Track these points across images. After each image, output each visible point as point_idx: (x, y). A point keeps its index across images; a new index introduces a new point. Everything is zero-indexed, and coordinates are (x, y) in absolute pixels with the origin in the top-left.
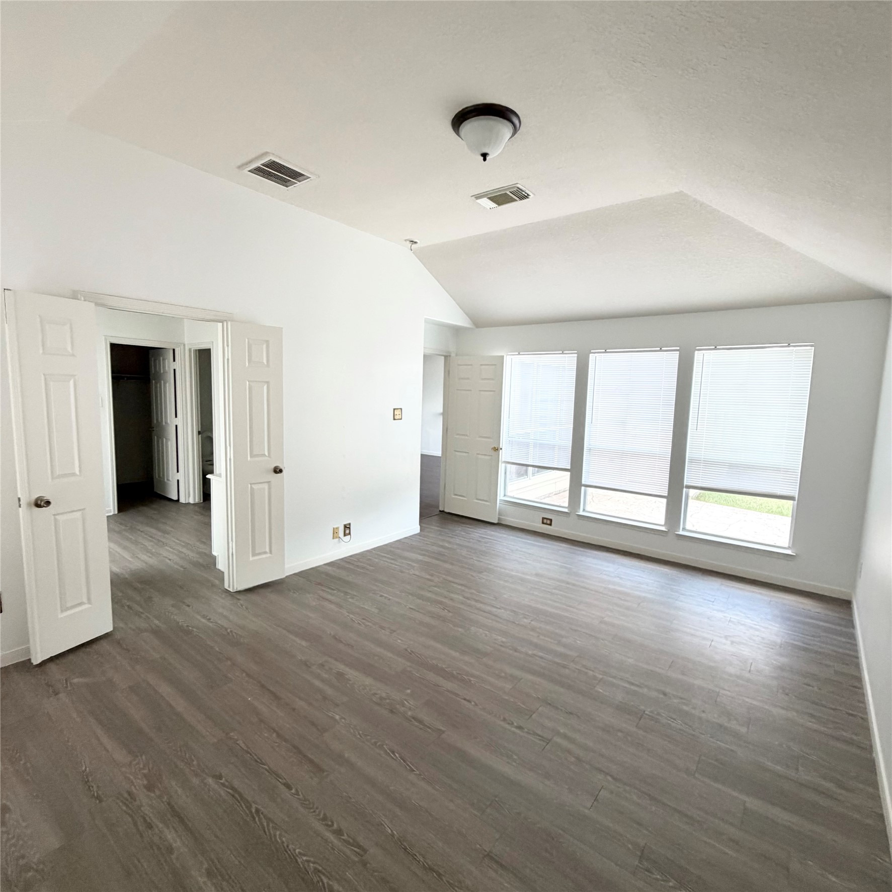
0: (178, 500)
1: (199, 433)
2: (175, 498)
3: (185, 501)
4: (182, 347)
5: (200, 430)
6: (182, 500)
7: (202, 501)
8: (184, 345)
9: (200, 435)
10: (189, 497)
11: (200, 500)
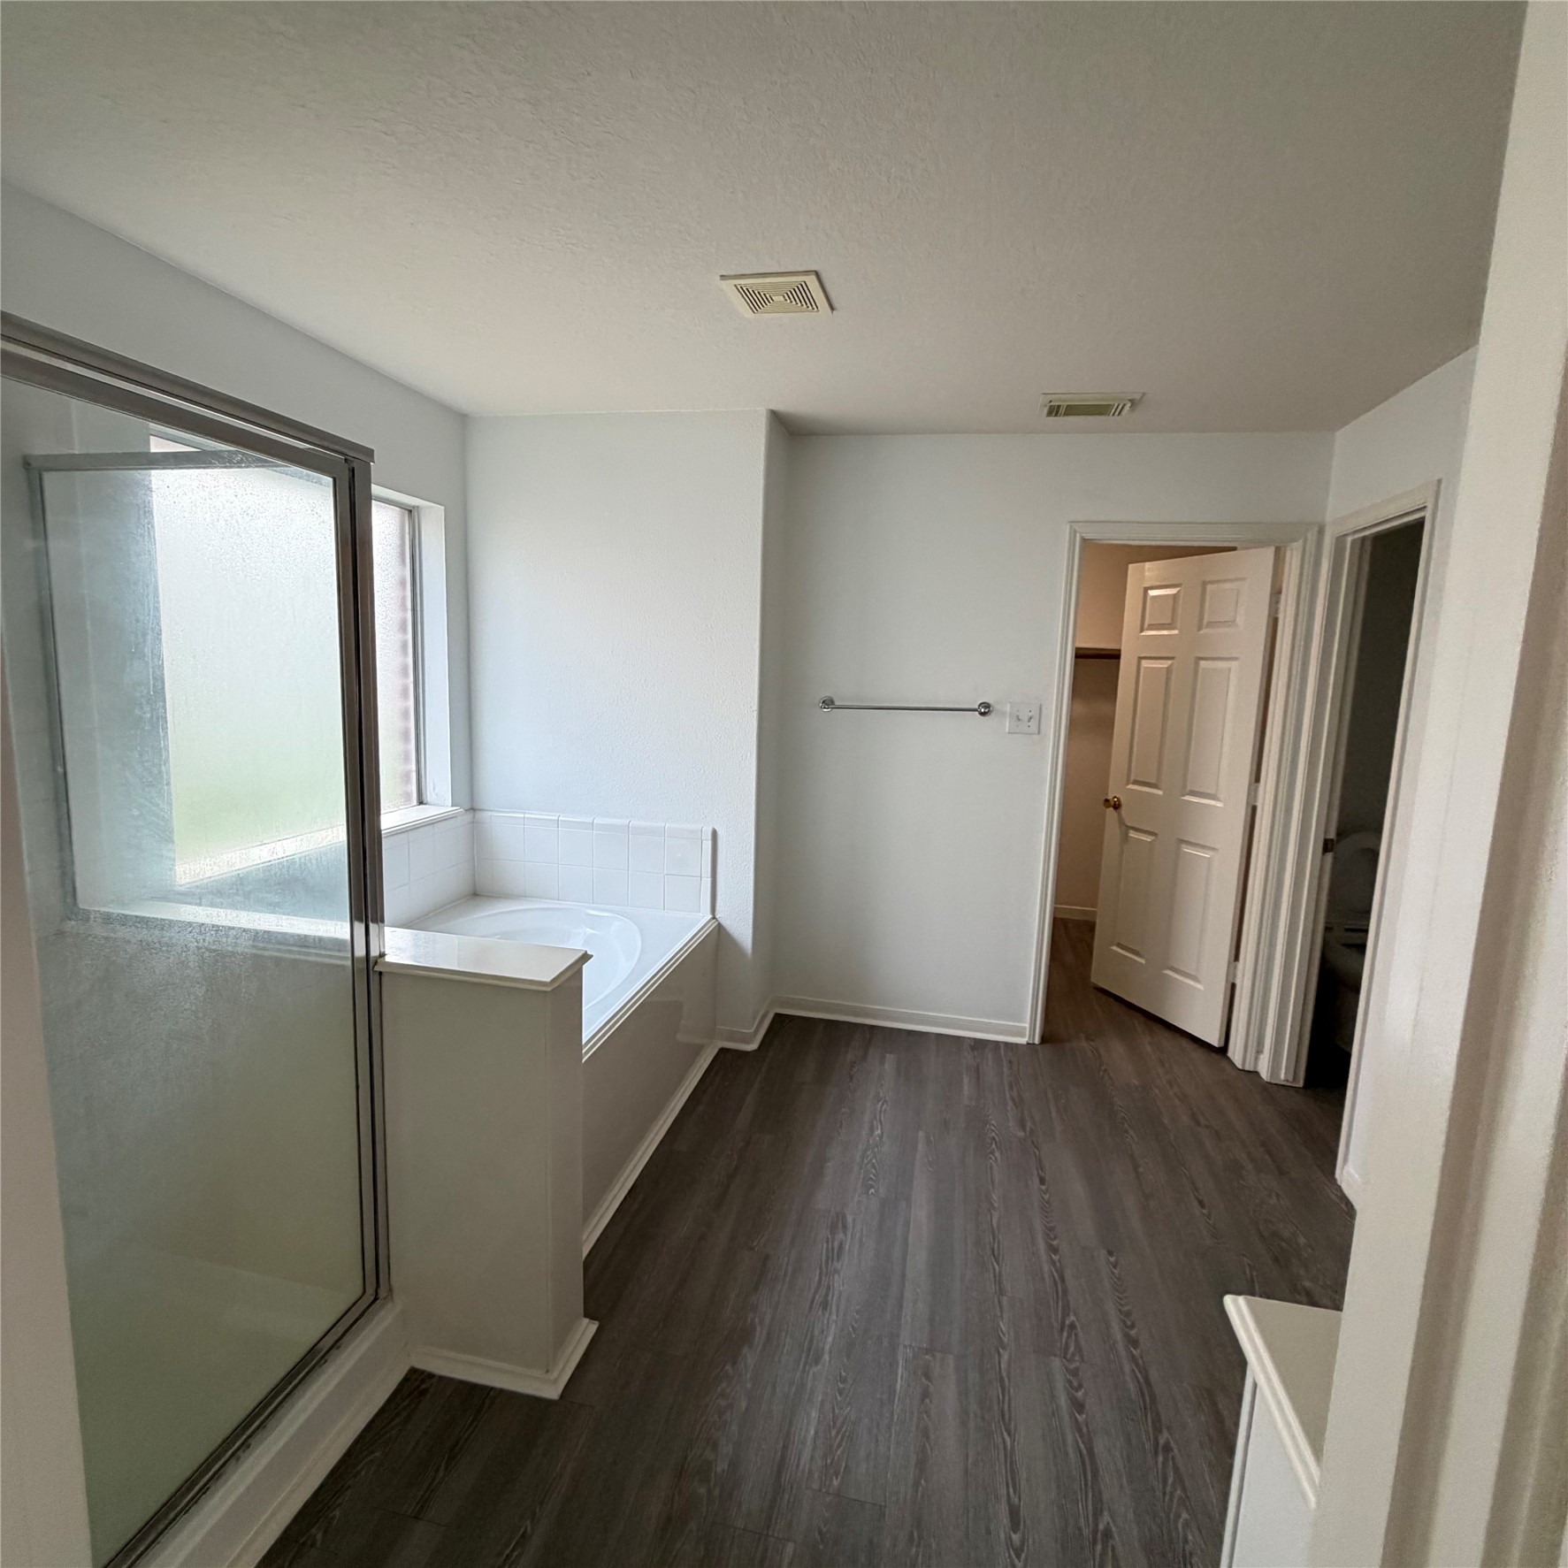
0: (1223, 1050)
1: (1328, 846)
2: (1214, 1039)
3: (1244, 1064)
4: (1312, 536)
5: (1332, 835)
6: (1236, 1053)
7: (1301, 1084)
8: (1321, 531)
9: (1329, 856)
10: (1259, 1051)
11: (1295, 1078)
